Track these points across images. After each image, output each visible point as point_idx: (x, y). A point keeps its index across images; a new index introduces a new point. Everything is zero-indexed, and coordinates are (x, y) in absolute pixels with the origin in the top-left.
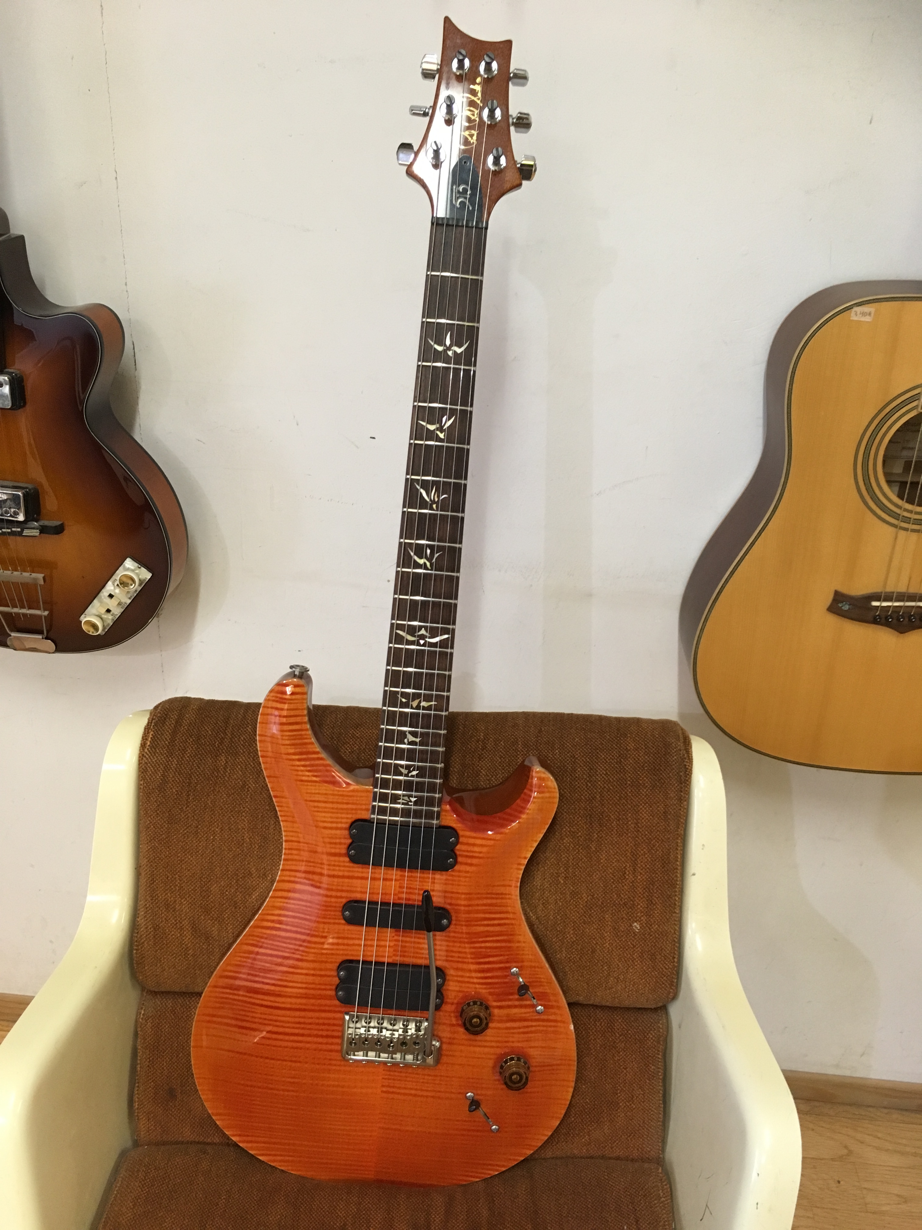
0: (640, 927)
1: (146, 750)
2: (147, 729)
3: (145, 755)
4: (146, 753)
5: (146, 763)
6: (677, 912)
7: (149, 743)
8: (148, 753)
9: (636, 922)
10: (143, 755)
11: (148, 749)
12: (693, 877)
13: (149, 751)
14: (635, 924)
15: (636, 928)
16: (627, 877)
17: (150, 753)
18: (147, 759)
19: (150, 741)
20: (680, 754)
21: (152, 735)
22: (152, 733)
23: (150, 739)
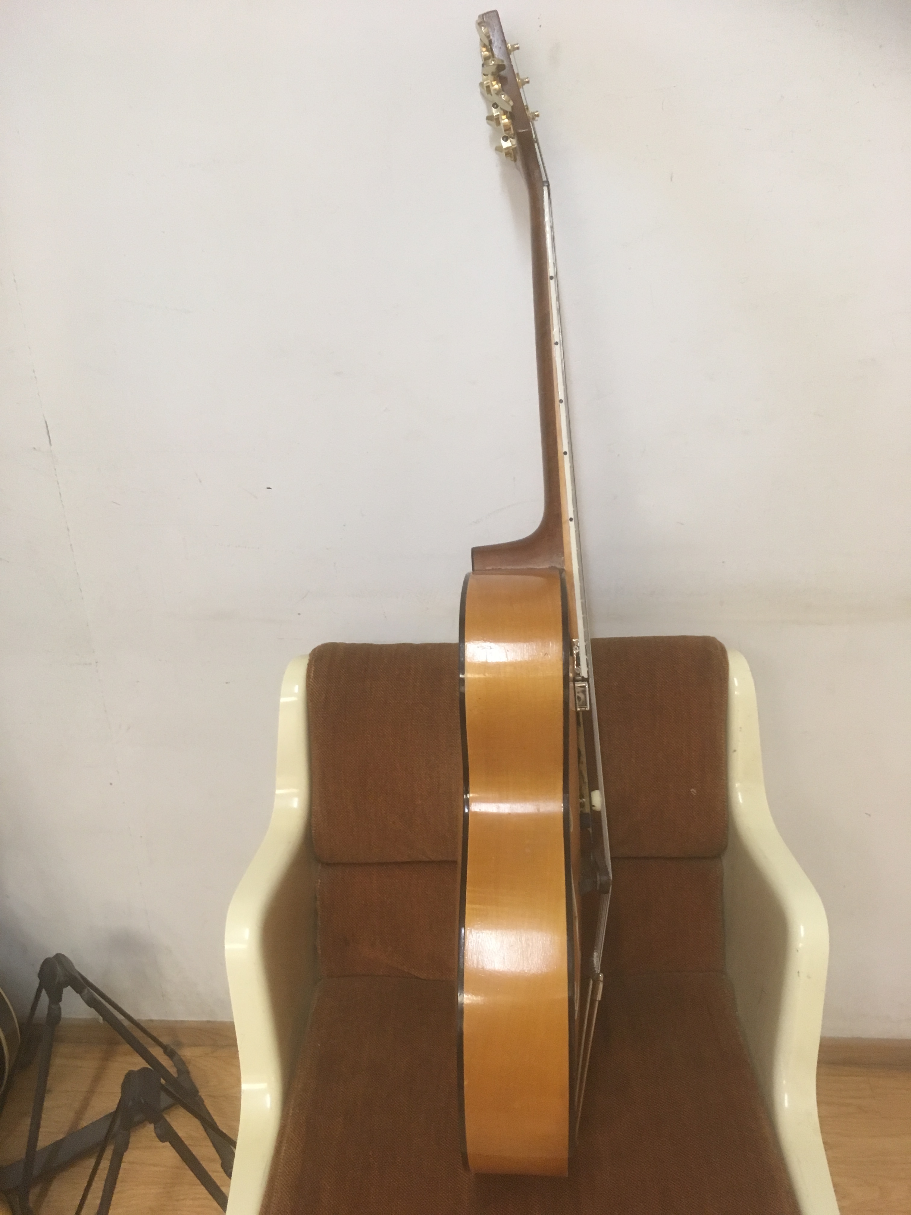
0: (697, 792)
1: (311, 680)
2: (309, 665)
3: (310, 683)
4: (312, 682)
5: (312, 689)
6: (724, 779)
7: (312, 675)
8: (313, 682)
9: (693, 788)
10: (309, 684)
11: (312, 679)
12: (735, 753)
13: (314, 681)
14: (692, 790)
15: (694, 792)
16: (684, 754)
17: (315, 682)
18: (313, 686)
19: (313, 674)
20: (719, 659)
21: (314, 669)
22: (314, 667)
23: (313, 672)
